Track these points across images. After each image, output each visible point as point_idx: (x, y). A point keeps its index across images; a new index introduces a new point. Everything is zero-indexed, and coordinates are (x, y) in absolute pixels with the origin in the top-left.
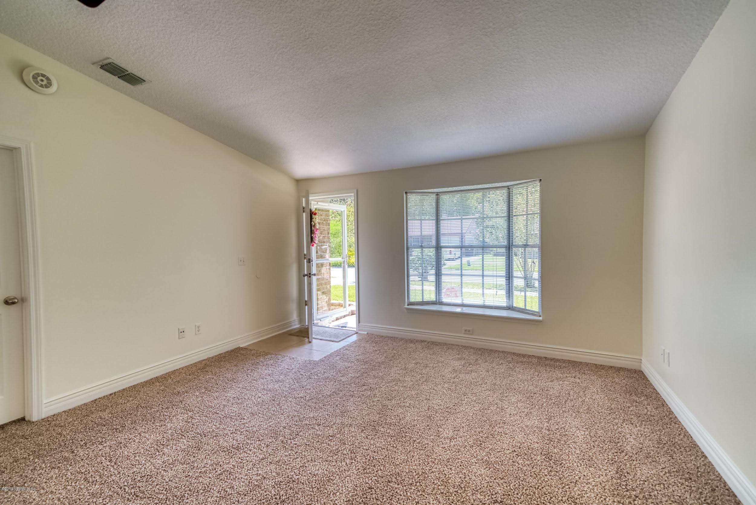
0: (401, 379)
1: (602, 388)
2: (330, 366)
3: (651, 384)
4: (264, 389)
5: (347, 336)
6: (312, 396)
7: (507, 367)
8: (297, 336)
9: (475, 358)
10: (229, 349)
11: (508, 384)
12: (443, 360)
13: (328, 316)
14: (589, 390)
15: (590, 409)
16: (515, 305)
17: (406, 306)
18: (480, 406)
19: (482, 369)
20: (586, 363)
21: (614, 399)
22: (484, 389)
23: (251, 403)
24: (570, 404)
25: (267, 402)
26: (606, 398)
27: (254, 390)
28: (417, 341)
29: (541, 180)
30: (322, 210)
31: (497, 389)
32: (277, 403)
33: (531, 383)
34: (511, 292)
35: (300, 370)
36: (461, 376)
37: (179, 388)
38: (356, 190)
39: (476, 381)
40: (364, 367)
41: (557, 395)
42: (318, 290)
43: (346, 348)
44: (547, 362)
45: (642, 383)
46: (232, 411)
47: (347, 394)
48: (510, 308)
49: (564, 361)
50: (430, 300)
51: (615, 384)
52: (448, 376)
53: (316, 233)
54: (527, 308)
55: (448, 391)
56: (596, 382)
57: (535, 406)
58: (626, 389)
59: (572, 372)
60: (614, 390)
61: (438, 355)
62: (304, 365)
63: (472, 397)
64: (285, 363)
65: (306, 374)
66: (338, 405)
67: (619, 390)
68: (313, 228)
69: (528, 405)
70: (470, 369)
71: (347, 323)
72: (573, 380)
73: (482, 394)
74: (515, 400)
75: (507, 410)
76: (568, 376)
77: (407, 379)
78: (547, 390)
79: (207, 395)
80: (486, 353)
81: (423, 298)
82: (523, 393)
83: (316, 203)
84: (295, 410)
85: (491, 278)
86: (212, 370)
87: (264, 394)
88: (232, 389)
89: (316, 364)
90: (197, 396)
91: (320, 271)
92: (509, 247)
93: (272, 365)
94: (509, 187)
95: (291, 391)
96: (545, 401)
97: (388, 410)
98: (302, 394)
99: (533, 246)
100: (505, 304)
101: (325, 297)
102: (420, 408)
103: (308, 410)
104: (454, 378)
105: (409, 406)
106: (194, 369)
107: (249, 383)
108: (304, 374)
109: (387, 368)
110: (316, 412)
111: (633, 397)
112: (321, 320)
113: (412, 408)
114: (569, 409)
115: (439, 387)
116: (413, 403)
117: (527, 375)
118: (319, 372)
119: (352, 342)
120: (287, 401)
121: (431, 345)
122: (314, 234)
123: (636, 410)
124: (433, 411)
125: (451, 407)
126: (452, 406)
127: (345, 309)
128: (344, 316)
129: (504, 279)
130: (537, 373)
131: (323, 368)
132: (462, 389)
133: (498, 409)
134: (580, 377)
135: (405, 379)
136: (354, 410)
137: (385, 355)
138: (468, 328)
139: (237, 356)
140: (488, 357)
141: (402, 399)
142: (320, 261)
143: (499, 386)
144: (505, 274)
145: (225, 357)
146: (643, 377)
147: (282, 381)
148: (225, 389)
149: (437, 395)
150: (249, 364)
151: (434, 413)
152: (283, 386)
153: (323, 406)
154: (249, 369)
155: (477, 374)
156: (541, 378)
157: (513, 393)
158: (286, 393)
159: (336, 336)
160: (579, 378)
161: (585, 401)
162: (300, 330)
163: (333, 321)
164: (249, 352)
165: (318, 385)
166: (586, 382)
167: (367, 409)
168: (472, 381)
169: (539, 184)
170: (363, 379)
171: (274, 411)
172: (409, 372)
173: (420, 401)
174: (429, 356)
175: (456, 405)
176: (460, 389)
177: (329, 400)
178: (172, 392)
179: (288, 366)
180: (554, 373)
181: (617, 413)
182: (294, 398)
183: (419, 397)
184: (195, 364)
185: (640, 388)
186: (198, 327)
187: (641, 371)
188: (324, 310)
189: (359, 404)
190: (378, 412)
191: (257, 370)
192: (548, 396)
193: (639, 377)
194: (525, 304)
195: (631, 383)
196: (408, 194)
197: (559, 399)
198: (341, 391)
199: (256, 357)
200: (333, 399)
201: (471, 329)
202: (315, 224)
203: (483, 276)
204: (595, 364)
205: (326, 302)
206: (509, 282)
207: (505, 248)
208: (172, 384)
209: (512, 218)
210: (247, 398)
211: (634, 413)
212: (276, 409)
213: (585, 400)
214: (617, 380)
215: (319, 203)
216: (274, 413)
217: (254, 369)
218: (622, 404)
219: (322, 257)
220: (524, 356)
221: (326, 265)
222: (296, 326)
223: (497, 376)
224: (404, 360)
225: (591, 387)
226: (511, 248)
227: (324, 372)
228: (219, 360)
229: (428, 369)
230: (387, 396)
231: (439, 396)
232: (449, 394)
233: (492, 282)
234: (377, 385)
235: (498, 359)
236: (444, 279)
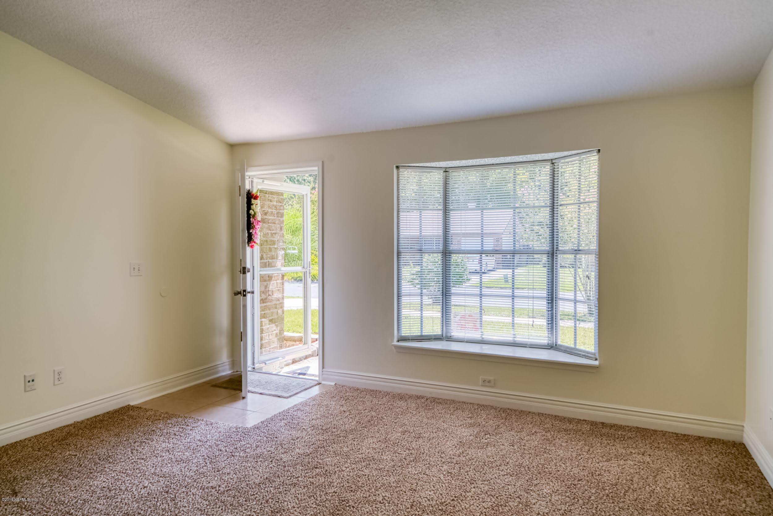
0: (376, 457)
1: (682, 471)
2: (268, 436)
3: (755, 464)
4: (154, 473)
5: (304, 388)
6: (230, 485)
7: (543, 438)
8: (225, 388)
9: (495, 424)
10: (111, 409)
11: (540, 466)
12: (446, 426)
13: (279, 358)
14: (662, 474)
15: (661, 504)
16: (559, 342)
17: (395, 343)
18: (493, 500)
19: (503, 441)
20: (662, 431)
21: (699, 487)
22: (502, 473)
23: (130, 497)
24: (631, 496)
25: (155, 496)
26: (687, 486)
27: (139, 475)
28: (411, 397)
29: (599, 151)
30: (272, 193)
31: (524, 472)
32: (172, 497)
33: (577, 463)
34: (554, 323)
35: (219, 443)
36: (470, 453)
37: (17, 472)
38: (321, 163)
39: (493, 460)
40: (321, 439)
41: (614, 482)
42: (263, 316)
43: (297, 408)
44: (604, 431)
45: (743, 463)
46: (96, 510)
47: (287, 481)
48: (553, 347)
49: (630, 429)
50: (431, 334)
51: (703, 465)
52: (451, 452)
53: (257, 227)
54: (577, 347)
55: (446, 476)
56: (674, 461)
57: (578, 501)
58: (717, 473)
59: (641, 445)
60: (700, 474)
61: (440, 418)
62: (227, 434)
63: (483, 485)
64: (197, 431)
65: (227, 450)
66: (270, 500)
67: (707, 474)
68: (251, 219)
69: (567, 498)
70: (486, 441)
71: (308, 368)
72: (640, 457)
73: (499, 481)
74: (549, 491)
75: (534, 506)
76: (634, 452)
77: (385, 458)
78: (599, 475)
79: (61, 482)
80: (513, 416)
81: (422, 331)
82: (562, 479)
83: (261, 181)
84: (198, 509)
85: (525, 301)
86: (76, 442)
87: (152, 481)
88: (104, 473)
89: (246, 432)
90: (43, 484)
91: (266, 287)
92: (552, 254)
93: (175, 434)
94: (554, 162)
95: (198, 477)
96: (593, 491)
97: (348, 508)
98: (214, 482)
99: (587, 252)
100: (545, 341)
101: (275, 328)
102: (399, 505)
103: (219, 508)
104: (459, 456)
105: (382, 502)
106: (48, 440)
107: (132, 463)
108: (223, 449)
109: (356, 440)
110: (231, 511)
111: (728, 485)
112: (265, 364)
113: (387, 504)
114: (630, 505)
115: (434, 469)
116: (390, 496)
117: (572, 450)
118: (248, 446)
119: (309, 399)
120: (189, 493)
121: (431, 402)
122: (253, 228)
123: (730, 504)
124: (418, 509)
125: (447, 503)
126: (449, 501)
127: (306, 346)
128: (306, 357)
129: (544, 303)
130: (587, 448)
131: (257, 439)
132: (469, 473)
133: (521, 505)
134: (652, 454)
135: (382, 457)
136: (294, 507)
137: (357, 419)
138: (488, 378)
139: (122, 420)
140: (516, 422)
141: (373, 490)
142: (267, 271)
143: (526, 469)
144: (545, 295)
145: (101, 421)
146: (744, 453)
147: (188, 461)
148: (91, 473)
149: (429, 483)
150: (139, 434)
151: (419, 513)
152: (186, 469)
153: (246, 501)
154: (138, 441)
155: (495, 449)
156: (592, 456)
157: (547, 480)
158: (190, 481)
159: (286, 388)
160: (649, 455)
161: (656, 491)
162: (230, 379)
163: (287, 365)
164: (142, 414)
165: (243, 468)
166: (659, 461)
167: (315, 506)
168: (487, 459)
169: (596, 157)
170: (317, 456)
171: (163, 510)
172: (390, 446)
173: (401, 492)
174: (425, 420)
175: (455, 499)
176: (466, 474)
177: (256, 492)
178: (4, 477)
179: (201, 437)
180: (613, 448)
181: (700, 510)
182: (201, 489)
183: (400, 486)
184: (51, 433)
185: (738, 469)
186: (59, 373)
187: (743, 444)
188: (272, 347)
189: (303, 498)
190: (331, 511)
191: (150, 442)
192: (600, 484)
193: (738, 454)
194: (575, 340)
195: (727, 463)
196: (401, 170)
197: (615, 489)
198: (278, 476)
199: (152, 422)
200: (262, 491)
201: (491, 378)
202: (255, 213)
203: (513, 297)
204: (675, 433)
205: (277, 334)
206: (552, 307)
207: (546, 255)
208: (7, 465)
209: (557, 208)
210: (123, 488)
211: (726, 510)
212: (167, 507)
213: (654, 489)
214: (705, 458)
215: (266, 182)
216: (164, 513)
217: (145, 440)
218: (709, 495)
219: (269, 265)
220: (570, 420)
221: (276, 278)
222: (226, 371)
223: (526, 452)
224: (385, 427)
225: (666, 469)
226: (555, 255)
227: (257, 447)
228: (93, 426)
229: (421, 440)
230: (350, 484)
231: (432, 484)
232: (447, 481)
233: (527, 307)
234: (338, 467)
235: (530, 426)
236: (454, 300)
